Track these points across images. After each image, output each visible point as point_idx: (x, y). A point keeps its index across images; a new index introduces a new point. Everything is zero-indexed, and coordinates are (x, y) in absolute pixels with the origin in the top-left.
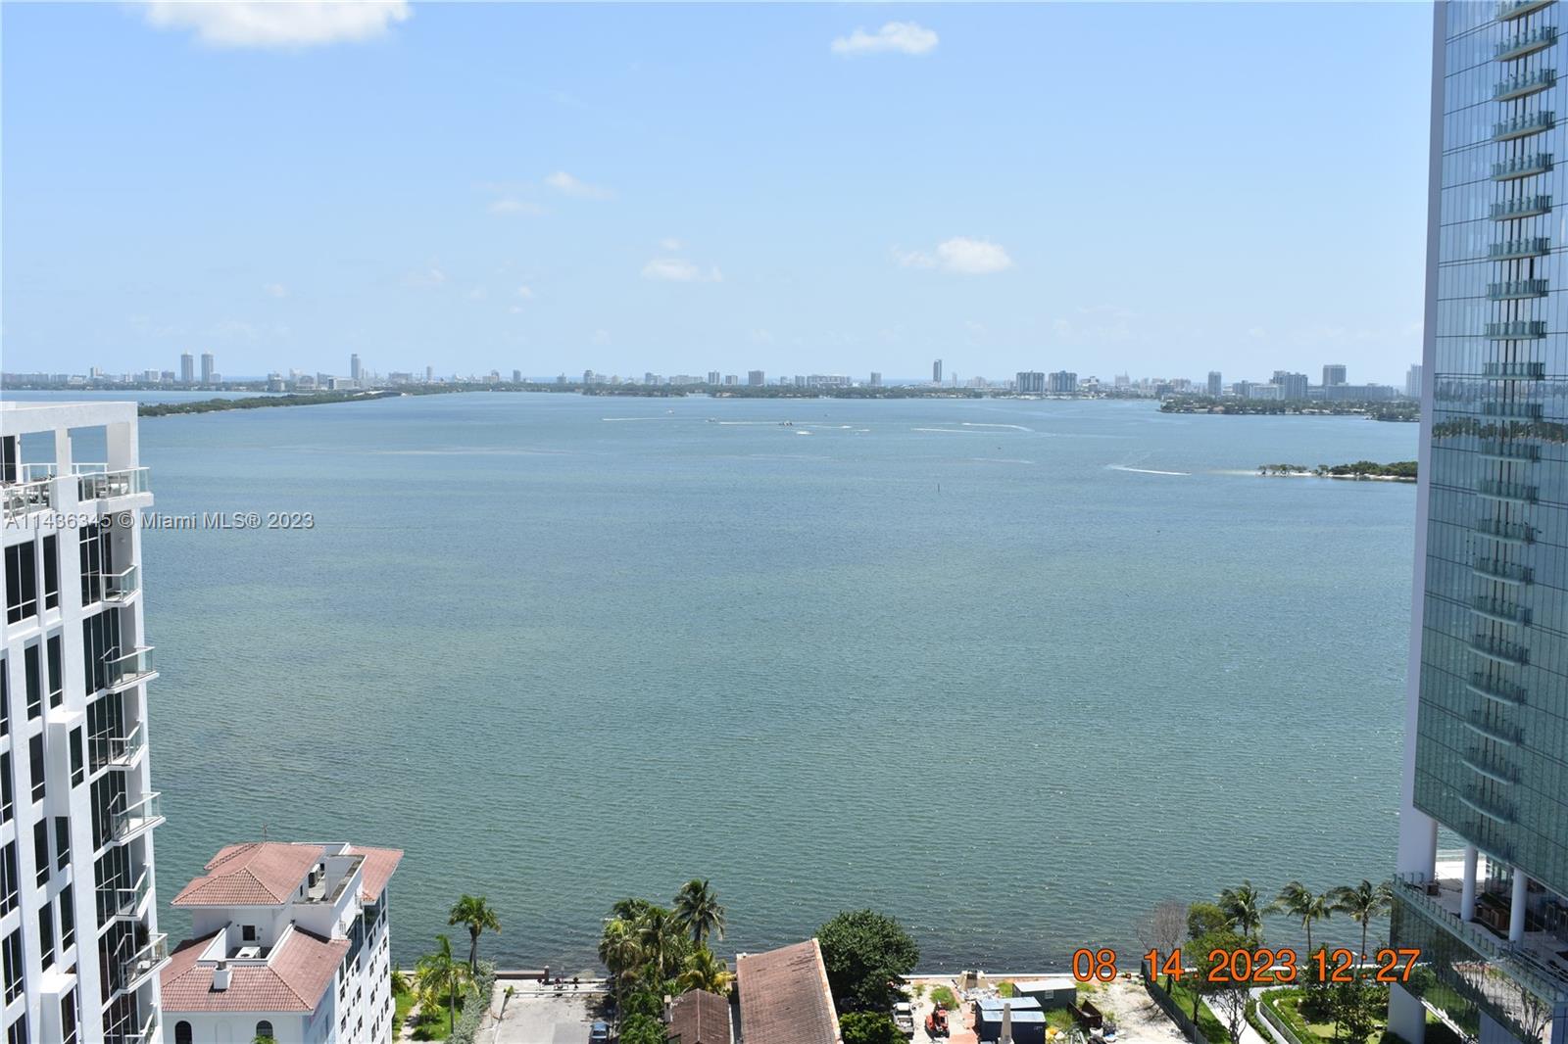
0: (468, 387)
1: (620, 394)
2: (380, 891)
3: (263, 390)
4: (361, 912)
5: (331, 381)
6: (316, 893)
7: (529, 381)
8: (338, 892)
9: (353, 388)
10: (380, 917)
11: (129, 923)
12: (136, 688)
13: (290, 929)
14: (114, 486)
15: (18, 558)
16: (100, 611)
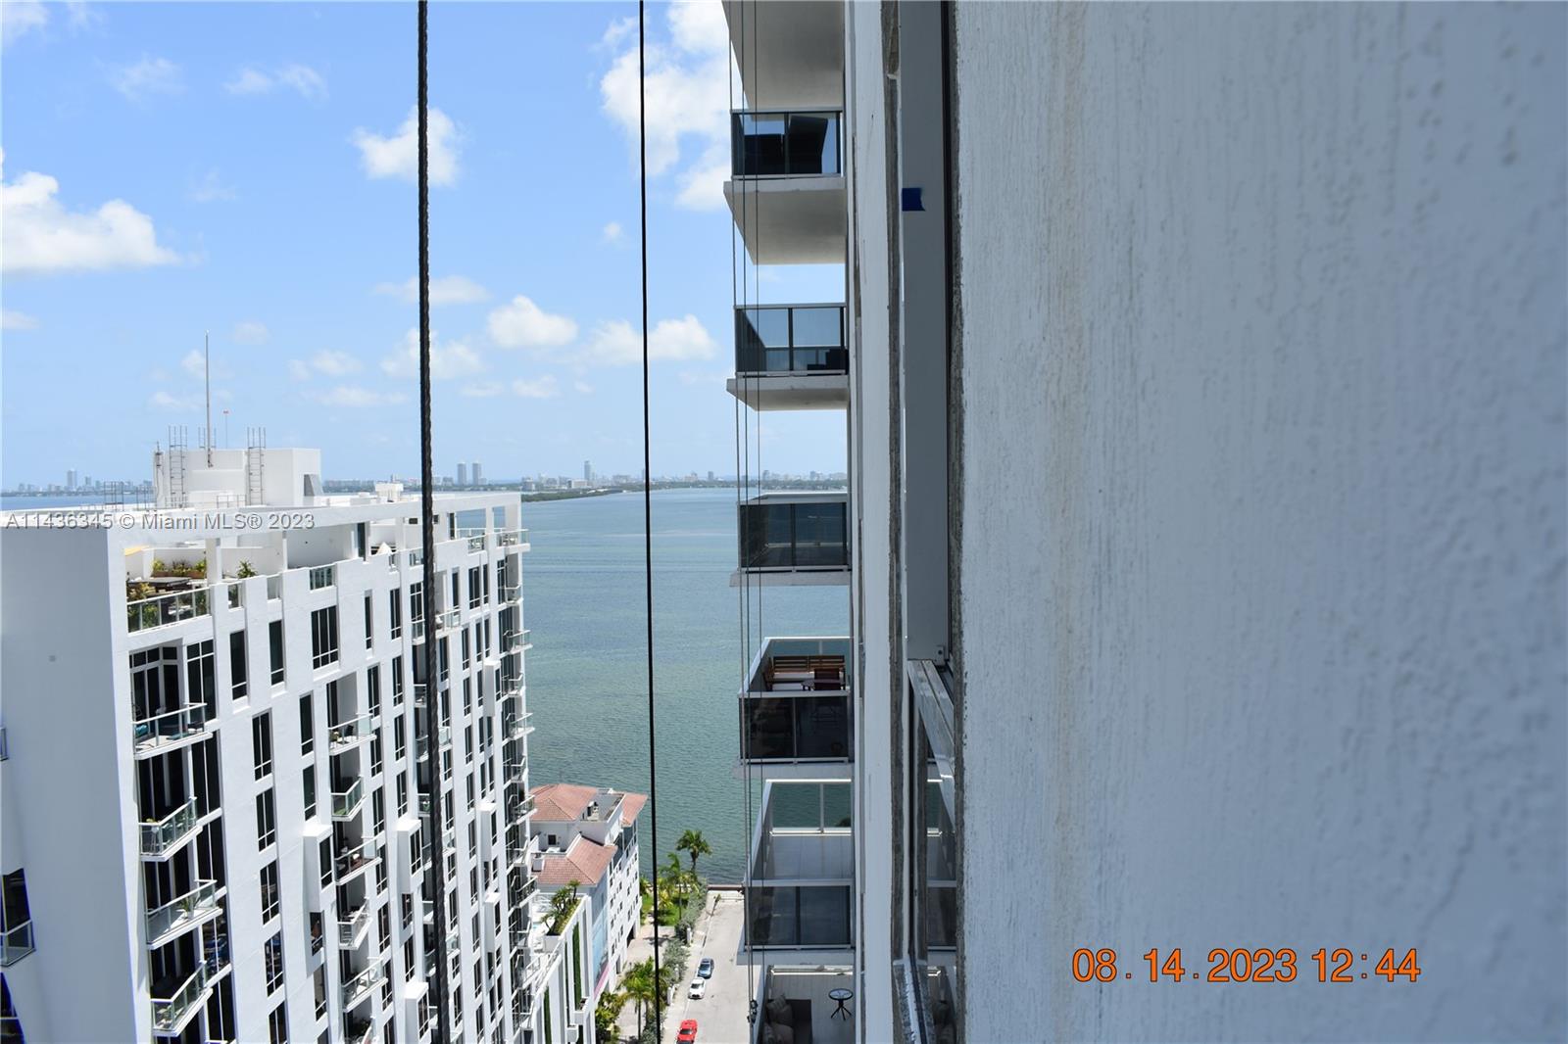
2: (634, 817)
4: (622, 831)
5: (570, 482)
6: (595, 815)
8: (609, 815)
9: (586, 487)
10: (633, 838)
11: (516, 785)
12: (519, 653)
13: (579, 838)
14: (512, 539)
15: (474, 575)
16: (505, 608)
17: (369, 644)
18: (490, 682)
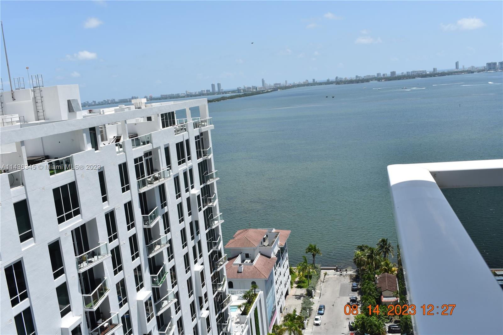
0: (299, 86)
1: (348, 83)
2: (285, 243)
3: (236, 93)
4: (279, 249)
5: (257, 88)
6: (266, 243)
7: (318, 82)
8: (272, 243)
9: (263, 89)
10: (285, 251)
11: (216, 251)
12: (213, 183)
13: (259, 255)
14: (203, 124)
15: (179, 146)
16: (202, 161)
17: (105, 199)
18: (195, 203)
